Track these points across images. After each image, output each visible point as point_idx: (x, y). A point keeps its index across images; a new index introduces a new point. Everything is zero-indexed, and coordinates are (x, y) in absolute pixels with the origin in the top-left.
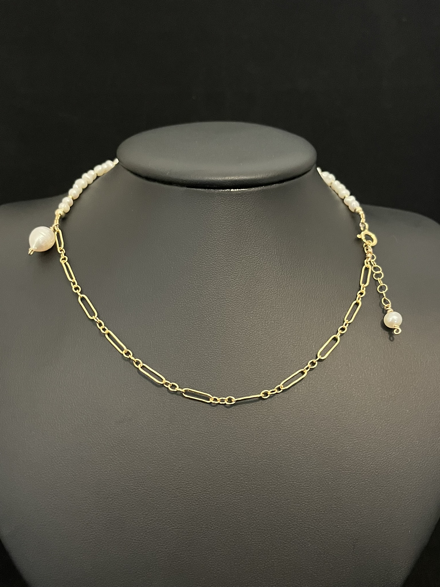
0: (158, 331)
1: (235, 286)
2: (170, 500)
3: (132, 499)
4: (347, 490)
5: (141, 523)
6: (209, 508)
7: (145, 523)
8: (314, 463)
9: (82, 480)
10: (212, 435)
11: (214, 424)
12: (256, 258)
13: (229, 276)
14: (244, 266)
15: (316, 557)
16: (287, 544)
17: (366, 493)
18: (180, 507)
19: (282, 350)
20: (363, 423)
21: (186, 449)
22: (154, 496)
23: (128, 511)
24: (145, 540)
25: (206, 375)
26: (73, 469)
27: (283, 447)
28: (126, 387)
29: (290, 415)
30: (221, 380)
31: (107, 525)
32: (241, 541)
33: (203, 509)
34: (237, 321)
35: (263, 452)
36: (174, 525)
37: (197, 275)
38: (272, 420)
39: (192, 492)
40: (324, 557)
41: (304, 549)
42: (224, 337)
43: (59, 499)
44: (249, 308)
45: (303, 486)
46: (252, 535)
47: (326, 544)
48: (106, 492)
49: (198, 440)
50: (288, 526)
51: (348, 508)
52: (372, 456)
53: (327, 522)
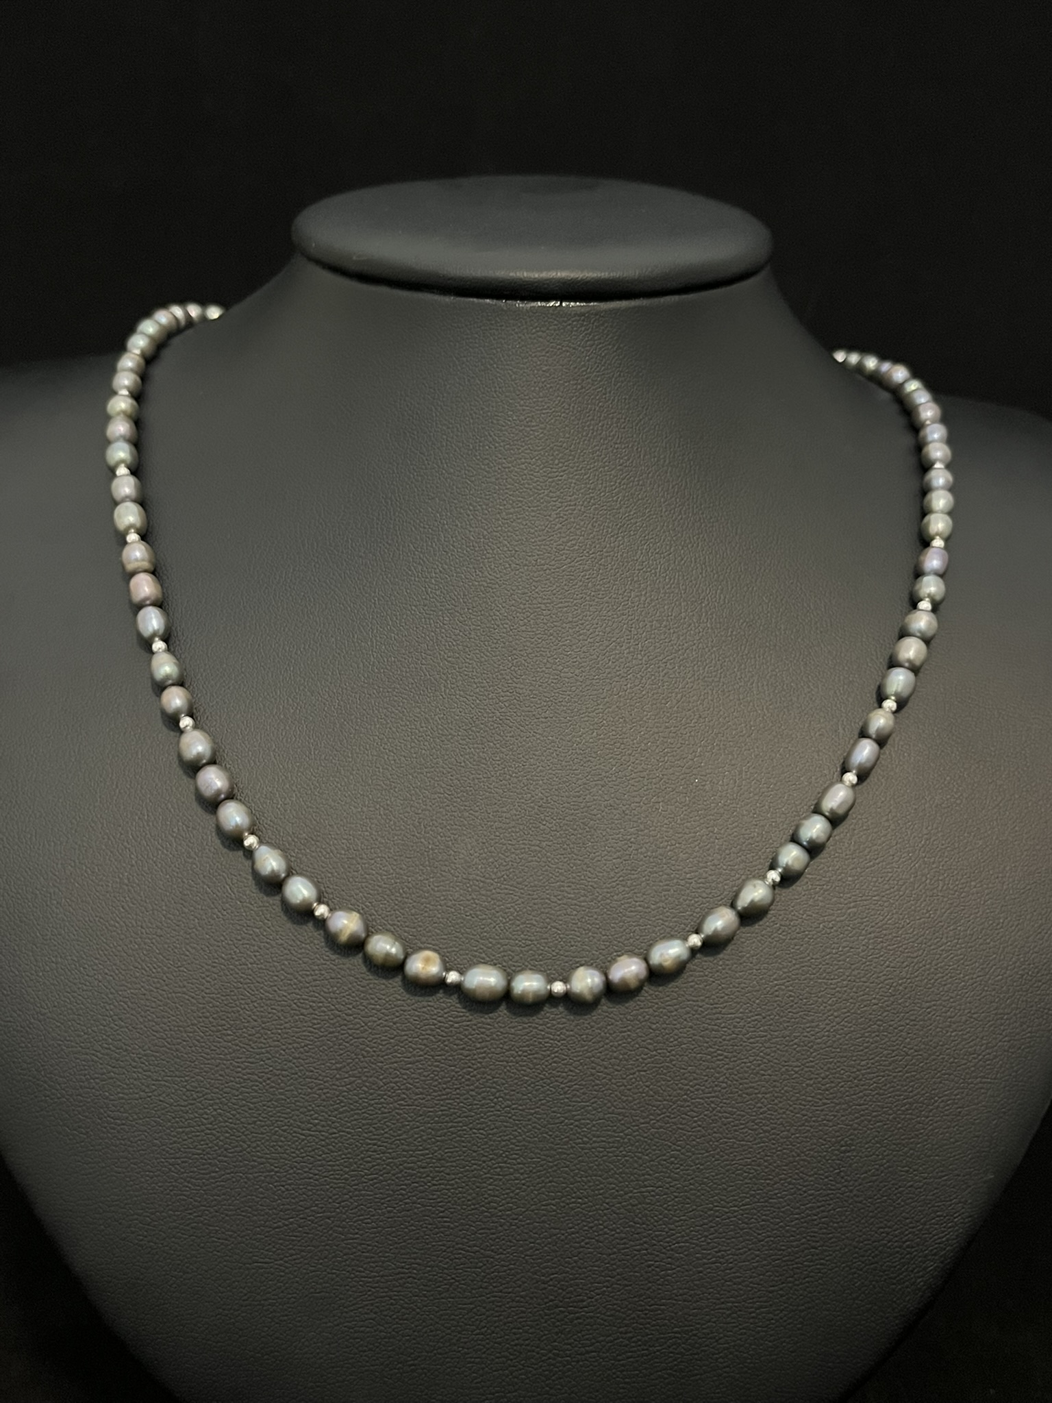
0: (378, 638)
1: (568, 535)
2: (396, 1036)
3: (304, 1031)
4: (827, 1024)
5: (325, 1091)
6: (490, 1058)
7: (336, 1090)
8: (748, 958)
9: (185, 983)
10: (503, 886)
11: (507, 860)
12: (621, 470)
13: (554, 510)
14: (589, 489)
15: (747, 1183)
16: (677, 1150)
17: (873, 1035)
18: (421, 1053)
19: (677, 690)
20: (871, 866)
21: (440, 916)
22: (358, 1026)
23: (295, 1061)
24: (335, 1130)
25: (492, 744)
26: (164, 957)
27: (673, 918)
28: (298, 767)
29: (691, 843)
30: (527, 757)
31: (241, 1093)
32: (567, 1139)
33: (476, 1059)
34: (571, 620)
35: (625, 928)
36: (405, 1096)
37: (474, 507)
38: (649, 853)
39: (451, 1019)
40: (768, 1184)
41: (719, 1164)
42: (536, 656)
43: (127, 1027)
44: (599, 590)
45: (720, 1013)
46: (594, 1126)
47: (774, 1153)
48: (241, 1012)
49: (469, 898)
50: (681, 1107)
51: (829, 1068)
52: (889, 945)
53: (776, 1101)
